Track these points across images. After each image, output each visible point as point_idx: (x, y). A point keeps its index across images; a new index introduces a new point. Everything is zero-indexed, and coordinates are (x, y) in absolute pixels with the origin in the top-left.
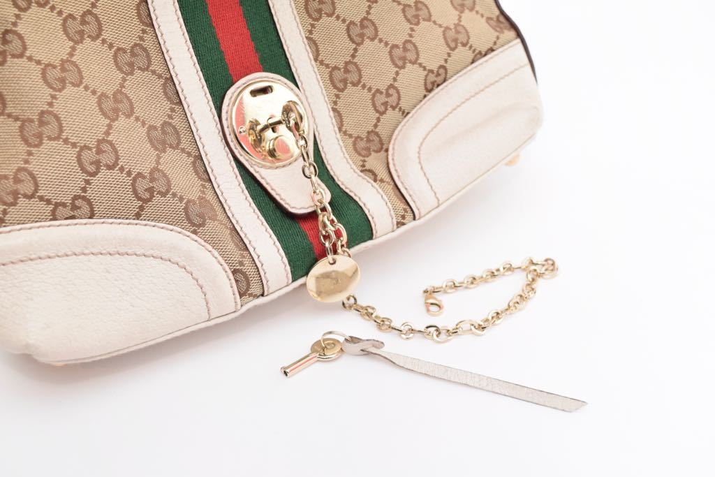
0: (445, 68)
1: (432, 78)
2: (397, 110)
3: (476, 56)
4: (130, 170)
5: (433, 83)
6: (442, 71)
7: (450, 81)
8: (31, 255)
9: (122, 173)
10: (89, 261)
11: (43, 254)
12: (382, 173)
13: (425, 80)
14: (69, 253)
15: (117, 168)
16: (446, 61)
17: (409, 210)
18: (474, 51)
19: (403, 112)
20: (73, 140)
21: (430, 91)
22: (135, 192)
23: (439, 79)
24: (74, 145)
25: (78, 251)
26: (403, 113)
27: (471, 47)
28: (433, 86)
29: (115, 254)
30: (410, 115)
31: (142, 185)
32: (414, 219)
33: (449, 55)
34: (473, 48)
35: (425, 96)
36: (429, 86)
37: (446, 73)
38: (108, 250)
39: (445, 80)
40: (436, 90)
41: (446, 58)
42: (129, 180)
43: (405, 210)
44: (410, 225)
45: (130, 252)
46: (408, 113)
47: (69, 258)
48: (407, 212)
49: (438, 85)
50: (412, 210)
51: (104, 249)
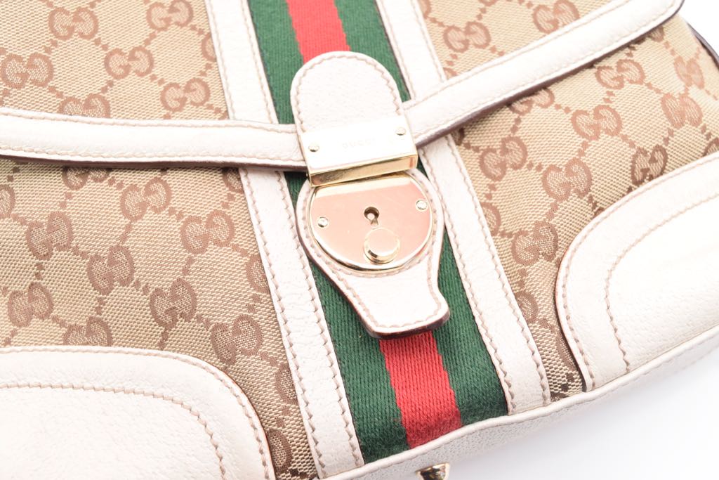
0: (664, 152)
1: (643, 162)
2: (586, 198)
3: (710, 145)
4: (146, 286)
5: (645, 171)
6: (658, 156)
7: (670, 174)
8: (19, 380)
9: (138, 290)
10: (87, 397)
11: (33, 381)
12: (545, 311)
13: (633, 162)
14: (66, 384)
15: (132, 284)
16: (666, 140)
17: (576, 376)
18: (709, 136)
19: (595, 205)
20: (82, 249)
21: (638, 183)
22: (154, 313)
23: (654, 168)
24: (84, 255)
25: (77, 383)
26: (594, 208)
27: (704, 129)
28: (644, 177)
29: (119, 391)
30: (603, 214)
31: (163, 306)
32: (584, 389)
33: (671, 133)
34: (708, 131)
35: (630, 190)
36: (639, 176)
37: (665, 161)
38: (113, 385)
39: (662, 173)
40: (647, 184)
41: (666, 136)
42: (145, 300)
43: (570, 378)
44: (575, 397)
45: (137, 390)
46: (601, 210)
47: (65, 390)
48: (572, 380)
49: (651, 178)
50: (582, 377)
51: (108, 385)
